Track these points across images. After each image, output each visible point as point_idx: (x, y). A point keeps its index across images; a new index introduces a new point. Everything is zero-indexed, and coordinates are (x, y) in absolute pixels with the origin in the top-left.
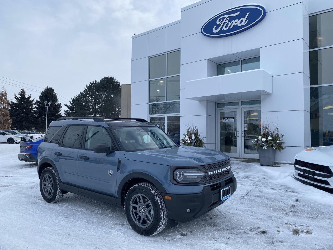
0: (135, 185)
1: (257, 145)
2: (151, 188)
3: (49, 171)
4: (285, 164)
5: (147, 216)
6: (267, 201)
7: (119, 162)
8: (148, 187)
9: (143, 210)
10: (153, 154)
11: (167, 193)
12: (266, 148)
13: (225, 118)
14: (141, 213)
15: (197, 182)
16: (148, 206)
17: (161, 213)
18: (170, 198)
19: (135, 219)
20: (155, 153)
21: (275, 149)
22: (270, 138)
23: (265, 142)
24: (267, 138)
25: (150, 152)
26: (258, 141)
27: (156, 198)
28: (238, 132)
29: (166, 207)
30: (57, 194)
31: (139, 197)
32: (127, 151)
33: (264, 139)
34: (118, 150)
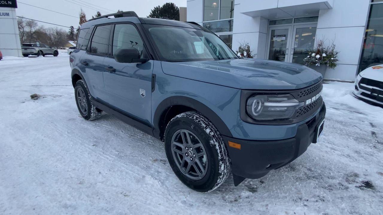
0: (178, 116)
1: (309, 62)
2: (204, 123)
3: (80, 84)
4: (334, 81)
5: (196, 163)
6: (339, 125)
7: (153, 77)
8: (199, 121)
9: (191, 153)
10: (209, 67)
11: (233, 138)
12: (319, 65)
13: (276, 36)
14: (187, 156)
15: (286, 117)
16: (198, 150)
17: (221, 166)
18: (238, 146)
19: (180, 164)
20: (211, 66)
21: (328, 66)
22: (324, 55)
23: (318, 59)
24: (321, 55)
25: (204, 63)
26: (312, 58)
27: (212, 142)
28: (288, 50)
29: (228, 155)
30: (92, 112)
31: (185, 134)
32: (166, 61)
33: (318, 56)
34: (153, 59)
